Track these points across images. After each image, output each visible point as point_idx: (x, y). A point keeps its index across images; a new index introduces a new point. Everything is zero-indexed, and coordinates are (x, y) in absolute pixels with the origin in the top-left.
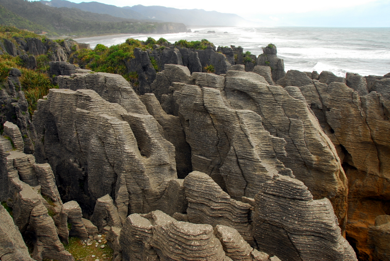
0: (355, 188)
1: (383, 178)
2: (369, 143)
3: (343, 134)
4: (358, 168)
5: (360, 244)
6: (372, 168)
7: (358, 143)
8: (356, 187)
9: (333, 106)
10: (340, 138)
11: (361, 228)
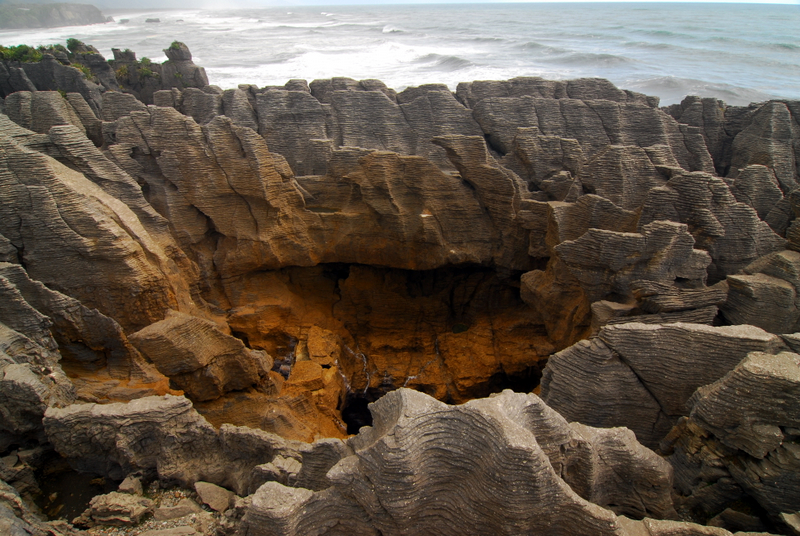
0: (228, 264)
1: (258, 241)
2: (230, 195)
3: (190, 188)
4: (226, 234)
5: (252, 336)
6: (242, 231)
7: (214, 197)
8: (229, 261)
9: (164, 148)
10: (188, 195)
11: (246, 316)
